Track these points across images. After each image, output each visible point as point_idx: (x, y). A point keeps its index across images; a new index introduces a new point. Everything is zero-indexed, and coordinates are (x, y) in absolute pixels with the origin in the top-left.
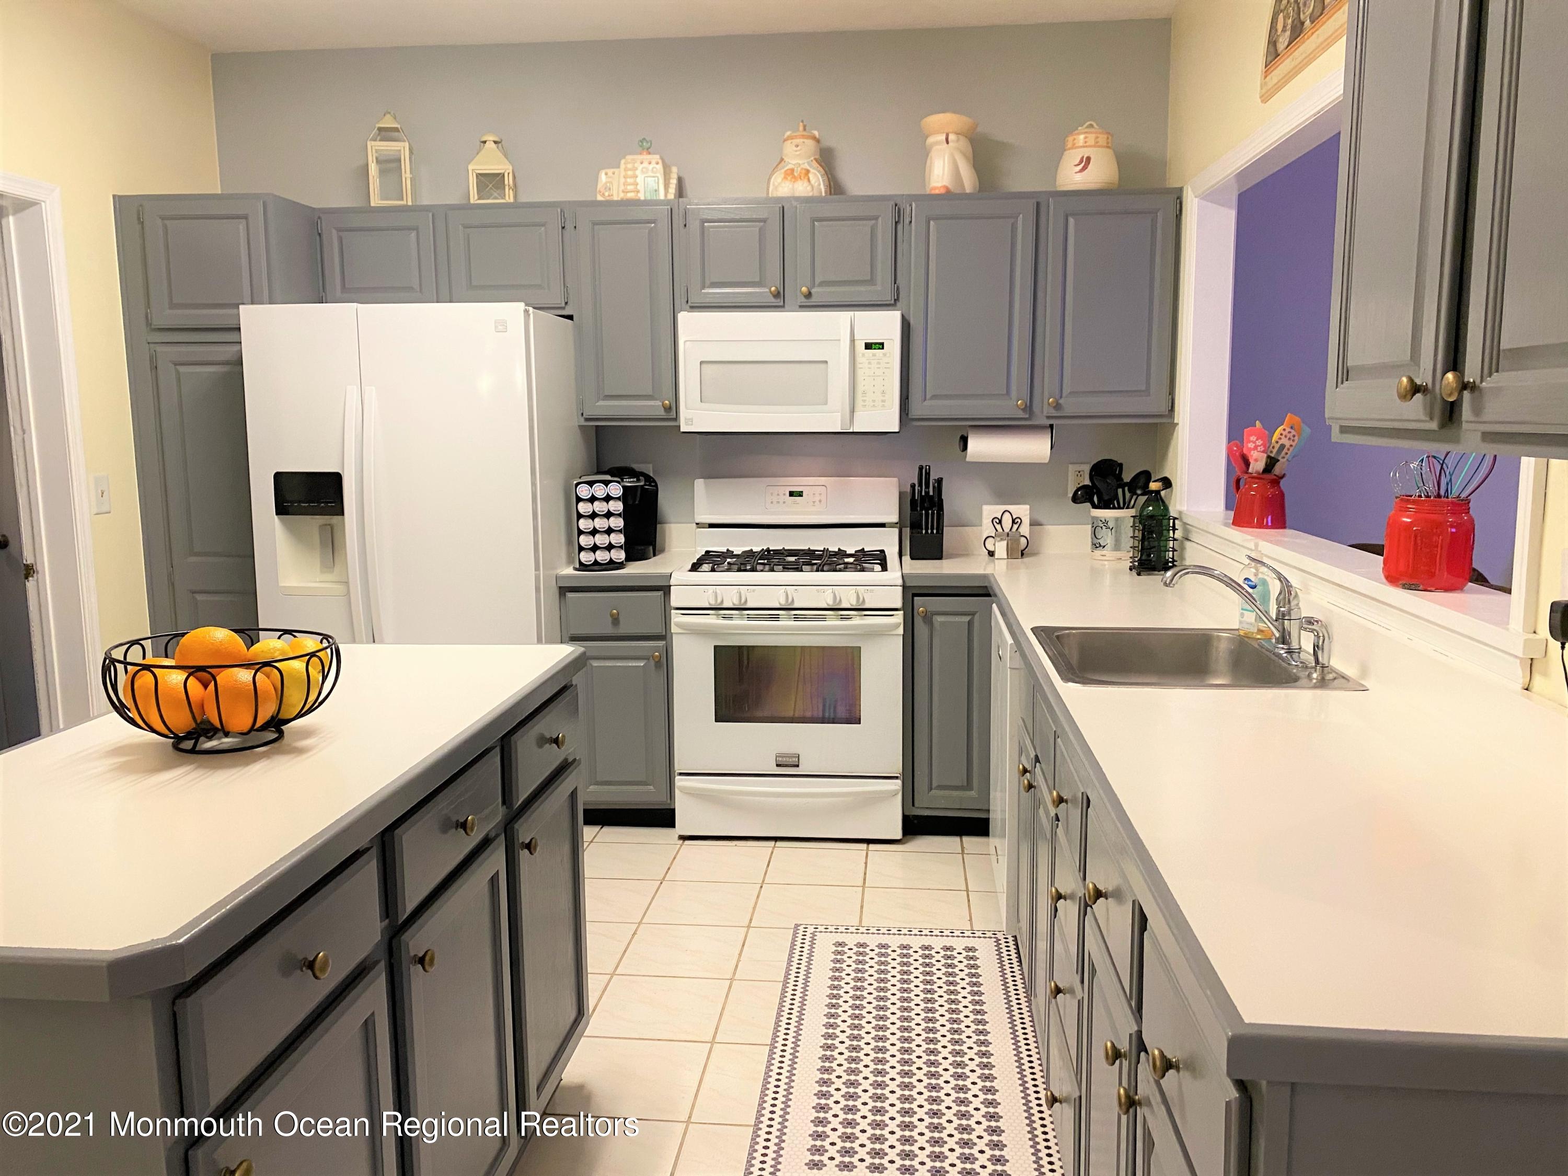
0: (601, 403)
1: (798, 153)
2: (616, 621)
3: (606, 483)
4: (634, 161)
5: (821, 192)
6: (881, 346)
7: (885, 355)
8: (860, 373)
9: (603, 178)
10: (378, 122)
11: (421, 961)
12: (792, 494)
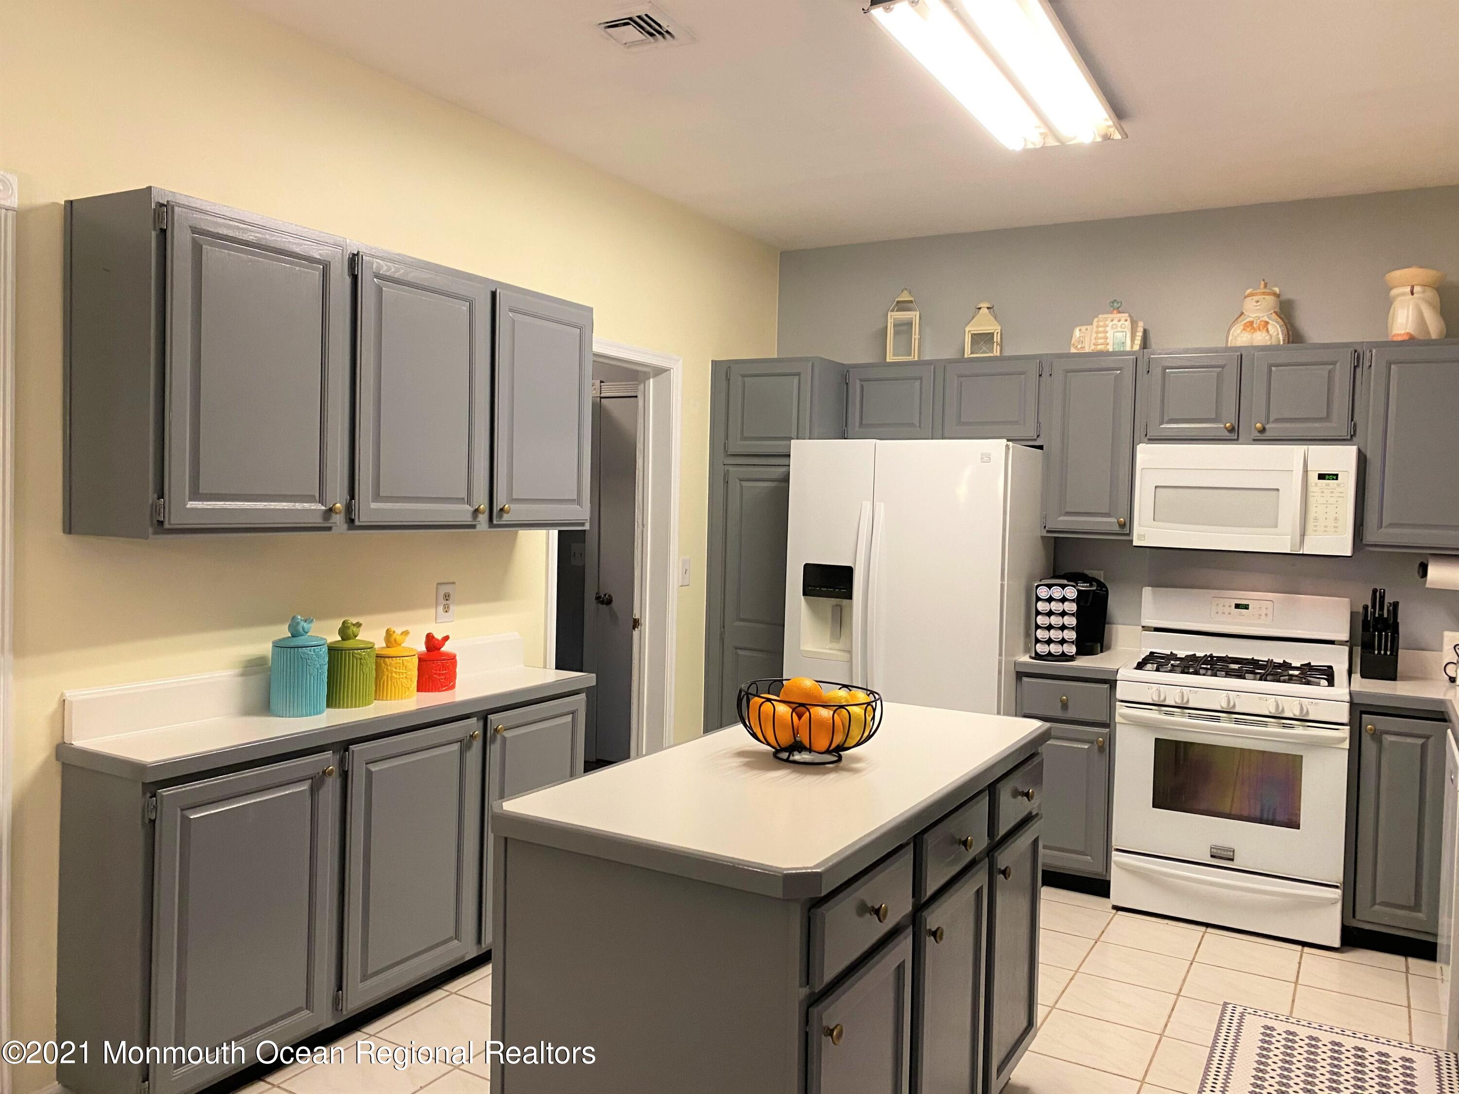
0: (1062, 518)
1: (1258, 308)
2: (1065, 706)
3: (1063, 587)
4: (1106, 319)
5: (1279, 341)
6: (1335, 477)
7: (1339, 485)
8: (1312, 501)
9: (1077, 333)
10: (897, 297)
11: (934, 934)
12: (1237, 606)
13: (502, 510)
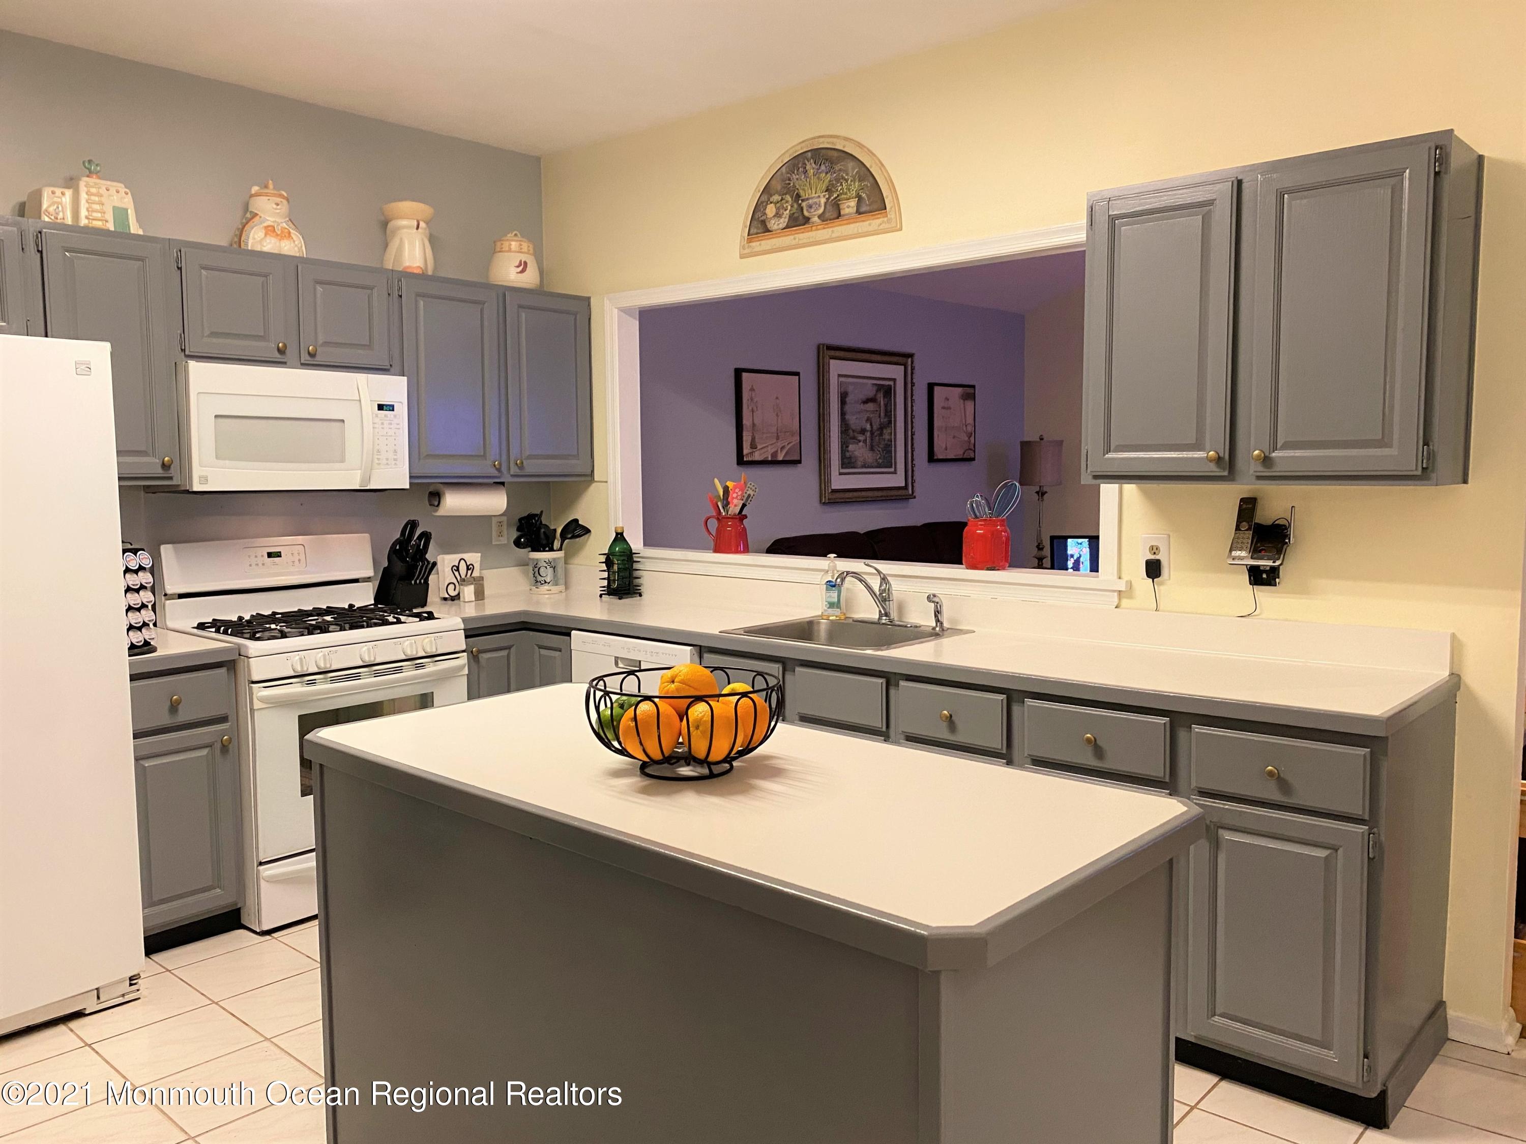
1: (278, 211)
2: (175, 708)
3: (135, 552)
4: (98, 186)
6: (391, 408)
7: (395, 416)
9: (51, 196)
12: (270, 555)
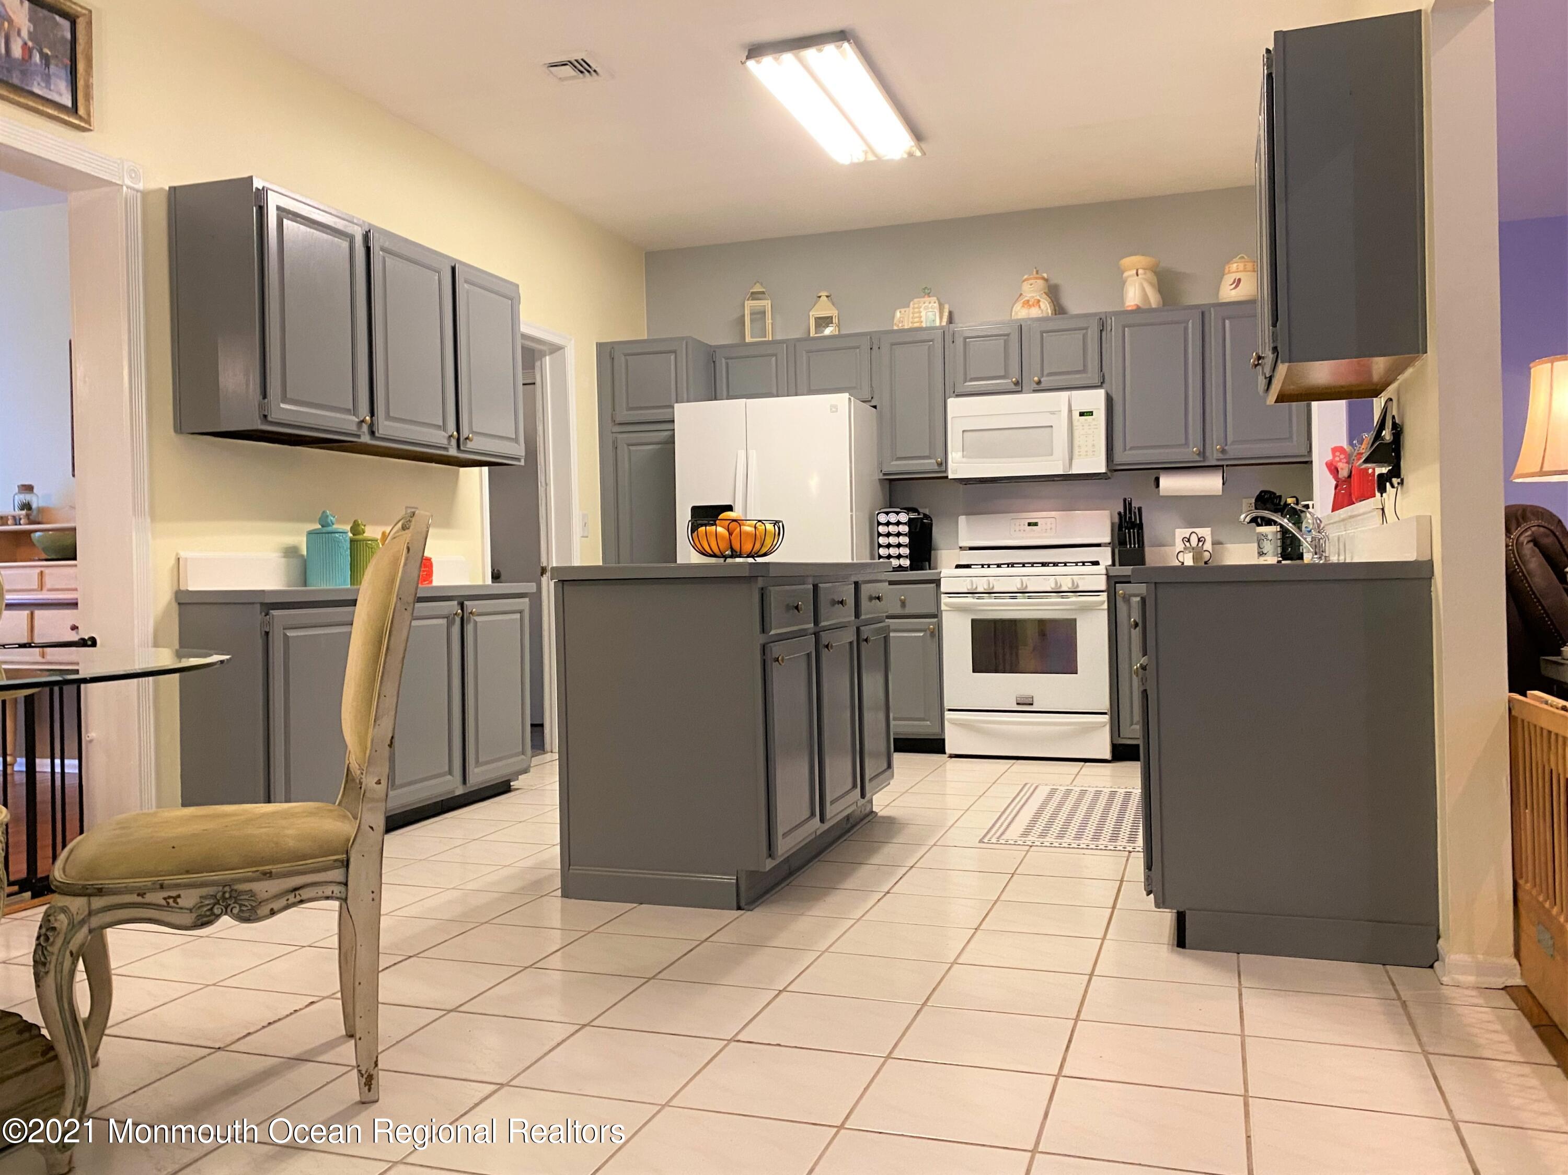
0: (895, 463)
1: (1032, 289)
2: (903, 604)
3: (897, 513)
4: (919, 303)
5: (1048, 314)
6: (1091, 413)
7: (1094, 419)
8: (1076, 434)
9: (898, 314)
10: (752, 288)
11: (827, 646)
12: (1029, 524)
13: (467, 438)
